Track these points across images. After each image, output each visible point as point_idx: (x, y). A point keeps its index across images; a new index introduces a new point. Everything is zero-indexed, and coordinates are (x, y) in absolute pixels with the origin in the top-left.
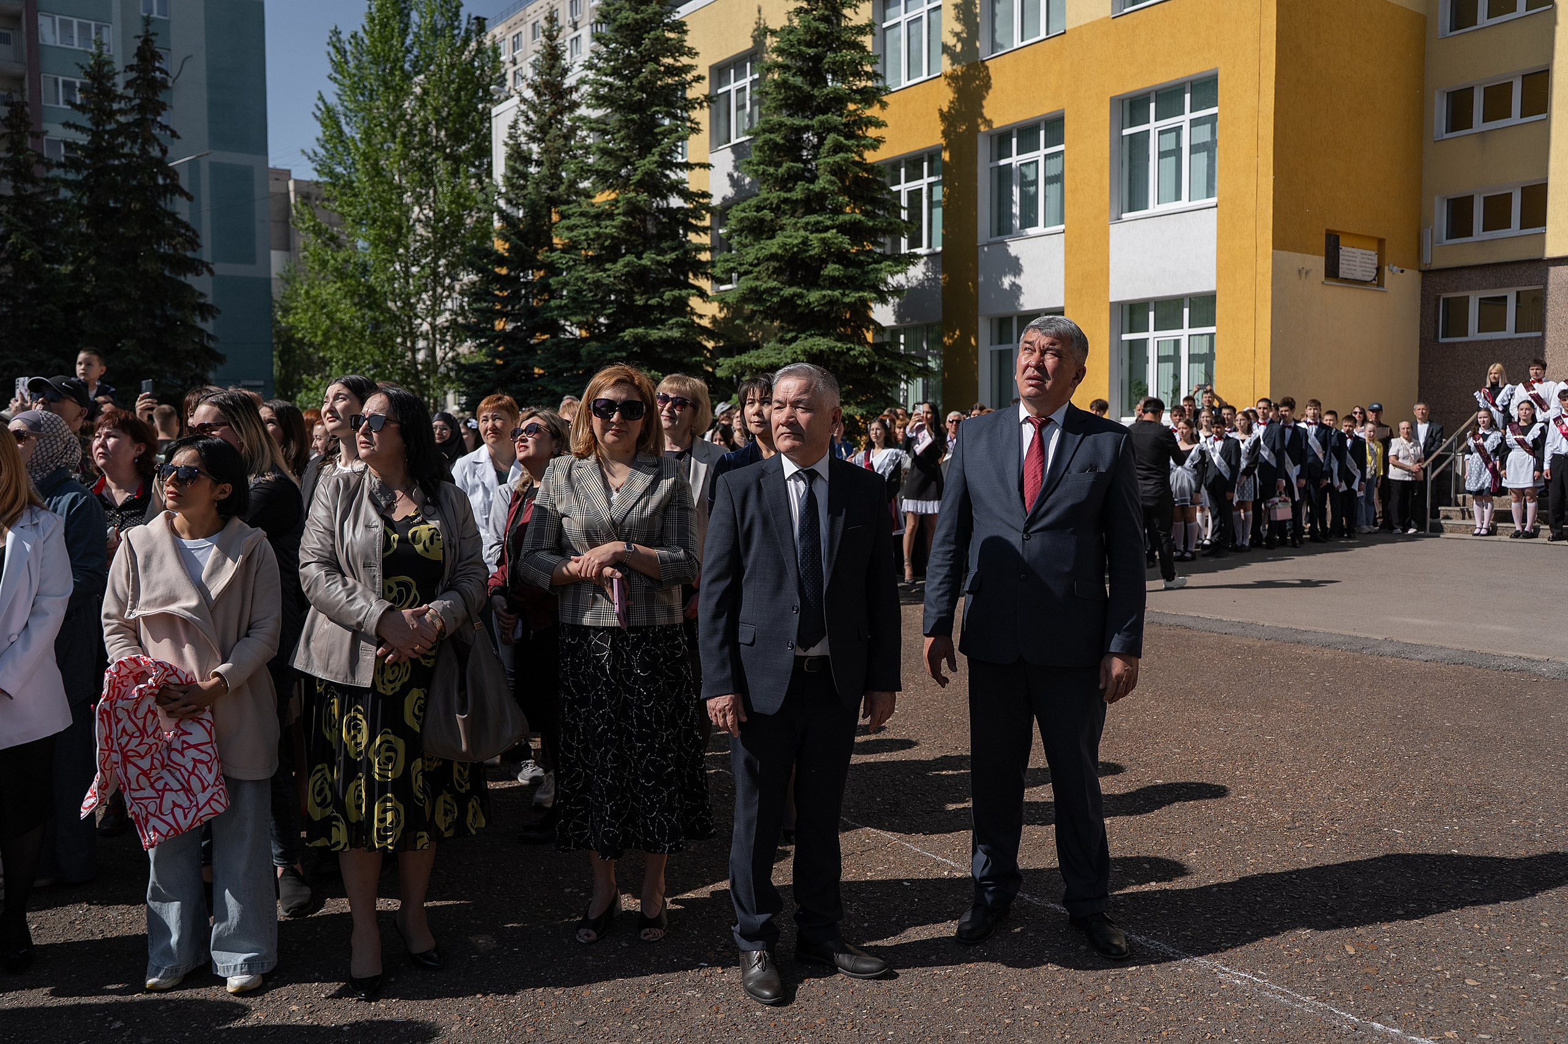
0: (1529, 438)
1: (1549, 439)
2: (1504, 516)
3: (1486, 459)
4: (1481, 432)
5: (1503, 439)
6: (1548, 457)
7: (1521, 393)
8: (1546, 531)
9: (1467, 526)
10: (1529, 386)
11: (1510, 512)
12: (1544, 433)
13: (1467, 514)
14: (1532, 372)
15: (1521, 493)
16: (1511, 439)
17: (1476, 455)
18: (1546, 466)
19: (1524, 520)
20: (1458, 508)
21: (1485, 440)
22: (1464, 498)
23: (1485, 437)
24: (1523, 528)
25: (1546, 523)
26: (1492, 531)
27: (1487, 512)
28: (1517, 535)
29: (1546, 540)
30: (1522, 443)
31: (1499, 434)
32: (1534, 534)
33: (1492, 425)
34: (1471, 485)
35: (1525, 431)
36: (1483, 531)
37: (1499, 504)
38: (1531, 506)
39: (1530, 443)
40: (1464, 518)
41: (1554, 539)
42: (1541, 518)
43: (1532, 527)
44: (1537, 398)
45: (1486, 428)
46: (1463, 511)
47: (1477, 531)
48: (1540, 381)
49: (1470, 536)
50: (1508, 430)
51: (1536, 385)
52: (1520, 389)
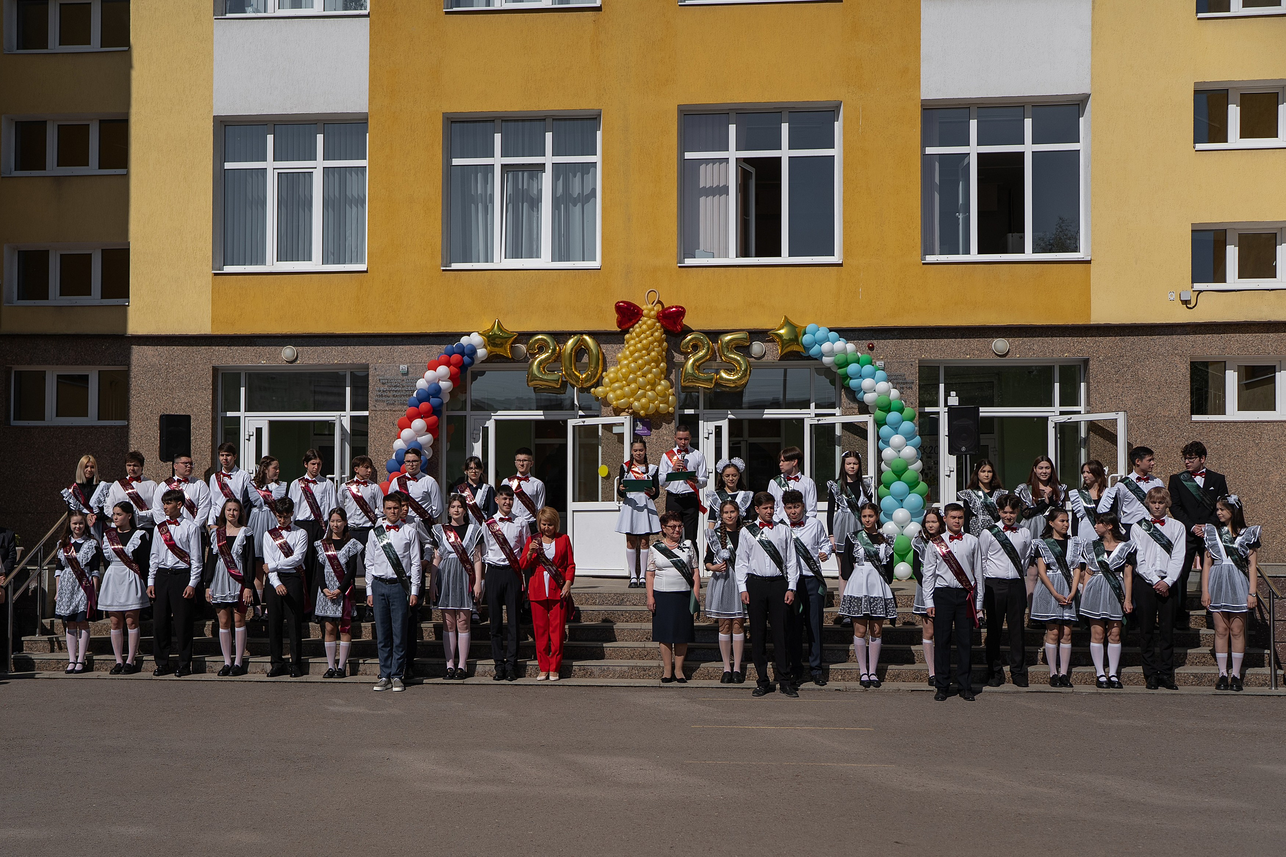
0: (129, 548)
1: (154, 549)
2: (100, 646)
3: (80, 575)
4: (73, 541)
5: (99, 549)
6: (152, 571)
7: (116, 493)
8: (149, 660)
9: (59, 661)
10: (126, 485)
11: (108, 640)
12: (146, 543)
13: (57, 645)
14: (129, 468)
15: (121, 616)
16: (108, 548)
17: (68, 570)
18: (150, 582)
19: (125, 650)
20: (45, 638)
21: (77, 551)
22: (52, 623)
23: (78, 547)
24: (125, 659)
25: (151, 653)
26: (88, 666)
27: (82, 642)
28: (118, 670)
29: (150, 675)
30: (120, 554)
31: (93, 543)
32: (136, 668)
33: (86, 534)
34: (63, 609)
35: (125, 539)
36: (78, 667)
37: (97, 629)
38: (132, 632)
39: (130, 555)
40: (52, 651)
41: (160, 672)
42: (143, 647)
43: (135, 658)
44: (136, 498)
45: (80, 536)
46: (51, 641)
47: (70, 667)
48: (138, 479)
49: (62, 674)
50: (105, 538)
51: (134, 483)
52: (116, 486)
